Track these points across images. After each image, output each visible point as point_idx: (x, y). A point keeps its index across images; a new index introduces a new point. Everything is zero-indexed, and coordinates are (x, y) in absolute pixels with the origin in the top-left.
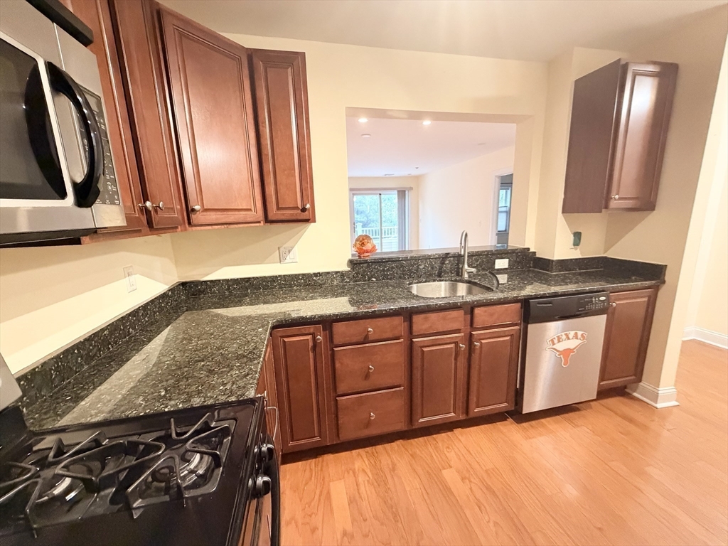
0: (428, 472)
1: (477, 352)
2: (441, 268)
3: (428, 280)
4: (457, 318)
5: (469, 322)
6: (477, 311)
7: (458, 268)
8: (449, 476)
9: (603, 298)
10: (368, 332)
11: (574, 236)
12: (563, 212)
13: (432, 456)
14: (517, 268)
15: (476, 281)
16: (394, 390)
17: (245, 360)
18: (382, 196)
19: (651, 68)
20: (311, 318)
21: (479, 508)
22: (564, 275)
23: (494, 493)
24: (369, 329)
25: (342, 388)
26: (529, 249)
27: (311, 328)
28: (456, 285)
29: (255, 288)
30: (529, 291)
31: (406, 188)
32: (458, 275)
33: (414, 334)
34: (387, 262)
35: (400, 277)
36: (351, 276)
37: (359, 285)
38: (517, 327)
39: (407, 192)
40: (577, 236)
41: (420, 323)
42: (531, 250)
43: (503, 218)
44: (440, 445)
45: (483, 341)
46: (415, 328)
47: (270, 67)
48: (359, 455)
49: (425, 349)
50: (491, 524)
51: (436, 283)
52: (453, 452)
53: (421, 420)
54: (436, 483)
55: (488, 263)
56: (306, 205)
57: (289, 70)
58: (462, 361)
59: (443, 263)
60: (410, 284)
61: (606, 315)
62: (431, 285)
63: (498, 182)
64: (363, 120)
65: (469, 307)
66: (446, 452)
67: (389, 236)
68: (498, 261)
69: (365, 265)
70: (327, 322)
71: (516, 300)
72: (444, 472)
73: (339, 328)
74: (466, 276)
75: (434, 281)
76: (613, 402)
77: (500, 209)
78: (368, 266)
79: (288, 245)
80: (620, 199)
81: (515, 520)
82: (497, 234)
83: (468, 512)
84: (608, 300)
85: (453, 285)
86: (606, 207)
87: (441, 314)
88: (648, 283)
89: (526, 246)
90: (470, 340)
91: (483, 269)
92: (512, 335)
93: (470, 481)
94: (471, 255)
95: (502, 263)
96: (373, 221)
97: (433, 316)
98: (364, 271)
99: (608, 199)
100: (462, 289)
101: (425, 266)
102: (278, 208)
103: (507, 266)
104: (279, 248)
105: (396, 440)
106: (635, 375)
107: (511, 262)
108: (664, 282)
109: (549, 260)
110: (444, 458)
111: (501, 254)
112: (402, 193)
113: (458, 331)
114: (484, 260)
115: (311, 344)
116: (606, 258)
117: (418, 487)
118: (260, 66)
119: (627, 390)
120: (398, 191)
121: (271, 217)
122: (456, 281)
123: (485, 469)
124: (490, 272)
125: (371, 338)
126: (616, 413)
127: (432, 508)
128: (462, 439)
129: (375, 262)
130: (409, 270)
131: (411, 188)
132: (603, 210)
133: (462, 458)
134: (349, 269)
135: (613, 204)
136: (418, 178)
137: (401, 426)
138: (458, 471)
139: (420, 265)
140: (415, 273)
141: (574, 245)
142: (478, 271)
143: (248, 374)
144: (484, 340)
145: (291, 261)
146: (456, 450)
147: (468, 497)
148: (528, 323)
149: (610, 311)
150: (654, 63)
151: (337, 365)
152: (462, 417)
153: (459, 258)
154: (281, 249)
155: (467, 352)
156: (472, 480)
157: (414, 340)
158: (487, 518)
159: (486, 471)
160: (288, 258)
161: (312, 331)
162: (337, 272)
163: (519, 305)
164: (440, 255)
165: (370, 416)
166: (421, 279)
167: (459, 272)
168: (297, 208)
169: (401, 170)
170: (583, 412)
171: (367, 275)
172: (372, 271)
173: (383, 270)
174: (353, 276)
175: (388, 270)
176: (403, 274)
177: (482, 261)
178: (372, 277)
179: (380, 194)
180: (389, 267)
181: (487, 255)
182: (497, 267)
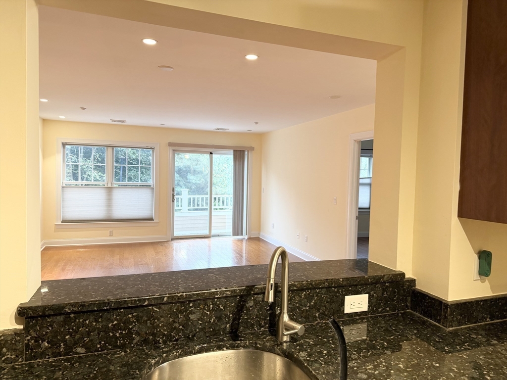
3: (207, 346)
11: (480, 258)
14: (384, 311)
18: (214, 156)
26: (403, 274)
31: (246, 148)
36: (21, 344)
39: (246, 153)
40: (485, 258)
42: (408, 277)
55: (331, 302)
68: (349, 299)
75: (220, 348)
89: (398, 270)
95: (356, 303)
101: (204, 314)
103: (365, 309)
107: (374, 301)
111: (355, 288)
112: (239, 155)
114: (324, 297)
120: (235, 151)
130: (168, 325)
131: (252, 149)
136: (261, 137)
139: (192, 313)
140: (179, 330)
141: (480, 274)
171: (65, 341)
172: (76, 332)
173: (106, 330)
174: (27, 345)
175: (115, 328)
176: (154, 335)
177: (321, 300)
178: (76, 344)
179: (211, 153)
180: (119, 321)
181: (329, 287)
182: (348, 309)
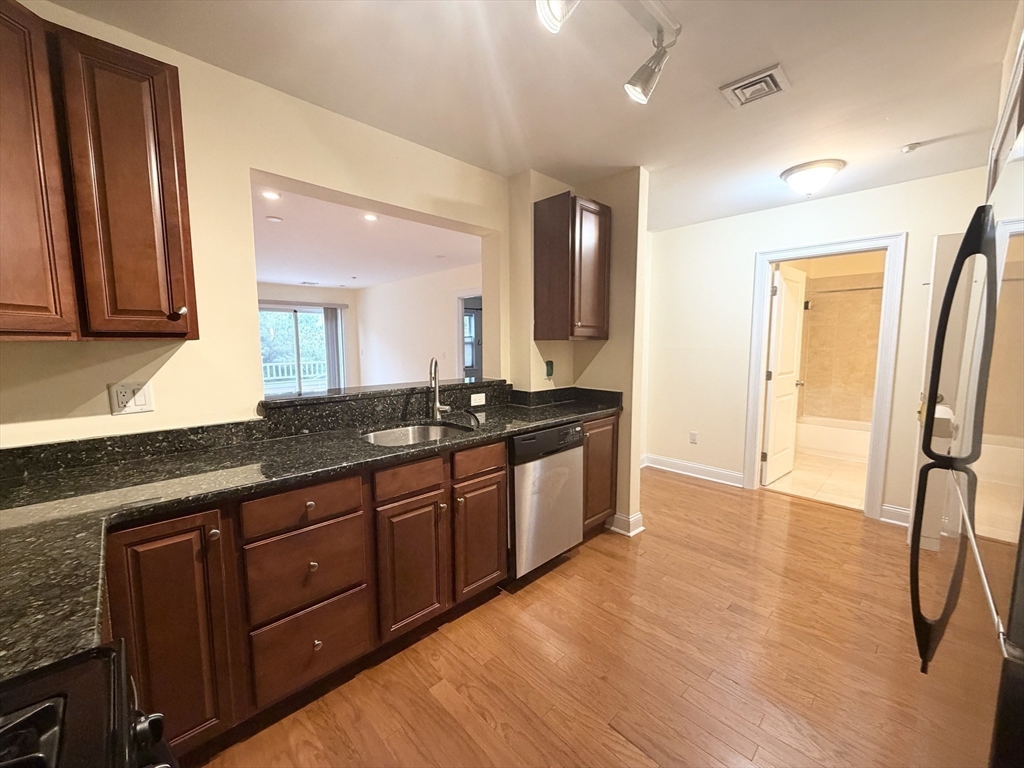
0: (410, 700)
1: (462, 511)
2: (405, 409)
3: (389, 426)
4: (435, 469)
5: (449, 474)
6: (459, 457)
7: (428, 407)
8: (441, 692)
9: (578, 429)
10: (307, 507)
11: (547, 365)
12: (535, 339)
13: (413, 675)
14: (495, 404)
15: (452, 421)
16: (351, 592)
17: (57, 591)
18: (299, 314)
19: (593, 206)
20: (197, 499)
21: (483, 715)
22: (542, 408)
23: (497, 690)
24: (309, 503)
25: (259, 613)
26: (505, 381)
27: (198, 518)
28: (428, 430)
29: (44, 468)
30: (509, 428)
31: (339, 305)
32: (427, 416)
33: (378, 500)
34: (327, 403)
35: (348, 425)
36: (264, 428)
37: (280, 442)
38: (504, 472)
39: (339, 311)
40: (550, 364)
41: (386, 483)
42: (508, 382)
43: (469, 350)
44: (423, 655)
45: (468, 496)
46: (379, 492)
47: (101, 68)
48: (296, 720)
49: (395, 520)
50: (499, 730)
51: (401, 429)
52: (441, 658)
53: (394, 628)
54: (425, 709)
55: (463, 399)
56: (180, 308)
57: (145, 85)
58: (444, 527)
59: (407, 403)
60: (363, 434)
61: (581, 448)
62: (394, 433)
63: (460, 307)
64: (271, 196)
65: (448, 453)
66: (432, 663)
67: (312, 375)
68: (473, 397)
69: (290, 409)
70: (229, 503)
71: (499, 439)
72: (434, 690)
73: (253, 510)
74: (439, 417)
75: (397, 427)
76: (597, 541)
77: (467, 340)
78: (296, 412)
79: (130, 380)
80: (582, 326)
81: (525, 710)
82: (464, 370)
83: (469, 730)
84: (583, 430)
85: (424, 429)
86: (572, 334)
87: (416, 466)
88: (610, 411)
89: (502, 378)
90: (452, 495)
91: (458, 408)
92: (498, 483)
93: (468, 687)
94: (443, 390)
95: (478, 399)
96: (281, 354)
97: (404, 470)
98: (288, 419)
99: (573, 325)
100: (435, 434)
101: (384, 407)
102: (115, 310)
103: (483, 403)
104: (109, 387)
105: (358, 672)
106: (611, 507)
107: (488, 398)
108: (622, 409)
109: (526, 393)
110: (430, 670)
111: (477, 388)
112: (331, 313)
113: (436, 487)
114: (457, 394)
115: (196, 547)
116: (575, 388)
117: (399, 726)
118: (78, 61)
119: (606, 526)
120: (326, 309)
121: (96, 324)
122: (426, 424)
123: (482, 664)
124: (466, 411)
125: (311, 517)
126: (601, 552)
127: (422, 749)
128: (451, 636)
129: (306, 405)
130: (361, 414)
131: (347, 306)
132: (570, 338)
133: (454, 662)
134: (262, 417)
135: (578, 331)
136: (356, 293)
137: (364, 647)
138: (451, 681)
139: (377, 406)
140: (369, 418)
141: (548, 375)
142: (452, 409)
143: (72, 613)
144: (470, 493)
145: (138, 409)
146: (446, 653)
147: (467, 708)
148: (515, 465)
149: (585, 441)
150: (594, 202)
151: (252, 574)
152: (448, 606)
153: (428, 392)
154: (114, 389)
155: (449, 514)
156: (470, 684)
157: (379, 509)
158: (493, 725)
159: (486, 666)
160: (131, 403)
161: (198, 523)
162: (237, 425)
163: (502, 444)
164: (402, 391)
165: (314, 646)
166: (378, 426)
167: (429, 412)
168: (160, 313)
169: (328, 280)
170: (573, 560)
171: (295, 425)
172: (302, 419)
173: (321, 416)
174: (270, 428)
175: (328, 416)
176: (353, 420)
177: (456, 397)
178: (303, 427)
179: (295, 311)
180: (330, 411)
181: (462, 389)
182: (473, 404)
